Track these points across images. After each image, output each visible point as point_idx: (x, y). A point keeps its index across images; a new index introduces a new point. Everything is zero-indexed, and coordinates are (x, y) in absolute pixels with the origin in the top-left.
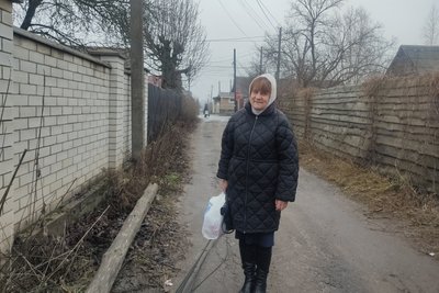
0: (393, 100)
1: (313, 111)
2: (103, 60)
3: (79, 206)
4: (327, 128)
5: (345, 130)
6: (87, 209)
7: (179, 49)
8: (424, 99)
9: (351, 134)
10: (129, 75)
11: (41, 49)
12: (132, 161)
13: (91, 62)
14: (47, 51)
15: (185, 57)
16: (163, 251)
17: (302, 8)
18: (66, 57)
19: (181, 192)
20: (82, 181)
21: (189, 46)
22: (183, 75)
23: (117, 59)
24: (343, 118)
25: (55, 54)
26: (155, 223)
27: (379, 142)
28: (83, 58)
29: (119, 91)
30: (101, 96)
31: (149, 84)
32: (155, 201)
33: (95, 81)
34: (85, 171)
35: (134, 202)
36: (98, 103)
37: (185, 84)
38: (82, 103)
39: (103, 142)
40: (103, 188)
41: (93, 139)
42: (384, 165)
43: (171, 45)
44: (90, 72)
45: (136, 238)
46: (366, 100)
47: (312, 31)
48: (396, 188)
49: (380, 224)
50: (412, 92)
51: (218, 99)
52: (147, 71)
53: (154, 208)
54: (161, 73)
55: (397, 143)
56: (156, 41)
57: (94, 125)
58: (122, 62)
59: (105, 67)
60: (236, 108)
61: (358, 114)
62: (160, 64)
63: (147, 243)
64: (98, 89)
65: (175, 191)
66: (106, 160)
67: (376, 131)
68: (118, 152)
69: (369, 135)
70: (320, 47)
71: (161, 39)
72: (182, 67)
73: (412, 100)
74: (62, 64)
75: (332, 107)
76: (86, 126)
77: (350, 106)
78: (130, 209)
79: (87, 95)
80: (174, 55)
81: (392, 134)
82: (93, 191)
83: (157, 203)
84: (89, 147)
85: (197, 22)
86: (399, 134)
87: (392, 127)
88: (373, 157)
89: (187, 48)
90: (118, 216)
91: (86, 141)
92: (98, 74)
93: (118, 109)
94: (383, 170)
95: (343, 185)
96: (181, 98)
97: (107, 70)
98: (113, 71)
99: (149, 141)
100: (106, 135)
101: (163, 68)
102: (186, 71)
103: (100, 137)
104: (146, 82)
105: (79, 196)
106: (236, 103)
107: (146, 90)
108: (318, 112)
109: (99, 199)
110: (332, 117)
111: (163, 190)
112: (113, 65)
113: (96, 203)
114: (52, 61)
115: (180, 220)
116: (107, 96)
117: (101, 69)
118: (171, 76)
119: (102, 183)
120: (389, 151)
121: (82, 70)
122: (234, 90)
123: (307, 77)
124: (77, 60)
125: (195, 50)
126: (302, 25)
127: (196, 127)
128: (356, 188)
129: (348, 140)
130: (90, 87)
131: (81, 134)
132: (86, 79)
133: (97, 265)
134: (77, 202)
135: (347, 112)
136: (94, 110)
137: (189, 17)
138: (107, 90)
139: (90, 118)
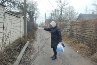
0: (75, 25)
1: (61, 27)
2: (18, 16)
3: (15, 44)
4: (63, 30)
5: (67, 31)
6: (16, 45)
7: (33, 13)
8: (80, 25)
9: (68, 32)
10: (23, 19)
11: (9, 14)
12: (24, 36)
13: (17, 16)
14: (9, 15)
15: (35, 15)
16: (31, 51)
17: (59, 5)
18: (13, 16)
19: (34, 42)
20: (15, 39)
21: (36, 12)
22: (34, 19)
23: (21, 16)
24: (66, 28)
25: (11, 15)
26: (29, 47)
27: (72, 33)
28: (15, 16)
29: (22, 22)
30: (18, 23)
31: (27, 21)
32: (29, 44)
33: (17, 20)
34: (16, 38)
35: (25, 44)
36: (18, 24)
37: (35, 21)
38: (15, 24)
39: (19, 32)
40: (19, 41)
41: (17, 31)
42: (73, 37)
43: (32, 12)
44: (16, 18)
45: (26, 49)
46: (70, 25)
47: (61, 10)
48: (74, 41)
49: (70, 47)
50: (78, 23)
51: (42, 24)
52: (27, 18)
53: (29, 45)
54: (29, 18)
55: (75, 33)
56: (28, 11)
57: (17, 29)
58: (22, 16)
59: (19, 17)
60: (46, 26)
61: (69, 28)
62: (29, 16)
63: (28, 50)
64: (18, 22)
65: (33, 42)
66: (19, 36)
67: (72, 31)
68: (22, 34)
69: (71, 32)
70: (63, 14)
71: (30, 11)
72: (34, 17)
73: (78, 25)
74: (12, 17)
75: (64, 26)
76: (16, 29)
77: (67, 26)
78: (24, 45)
79: (16, 23)
80: (32, 14)
81: (74, 32)
82: (17, 41)
83: (30, 44)
84: (16, 33)
85: (37, 7)
86: (76, 31)
87: (74, 30)
88: (71, 36)
89: (35, 13)
90: (22, 46)
91: (16, 32)
92: (18, 19)
93: (22, 26)
94: (73, 38)
95: (65, 41)
96: (34, 24)
97: (19, 18)
98: (21, 18)
99: (27, 32)
100: (19, 31)
101: (30, 17)
102: (35, 18)
103: (18, 31)
104: (27, 20)
105: (15, 42)
106: (46, 25)
107: (27, 22)
108: (62, 27)
109: (18, 43)
110: (64, 28)
111: (31, 42)
112: (21, 17)
113: (18, 44)
114: (10, 17)
115: (34, 47)
116: (19, 23)
117: (18, 18)
118: (32, 19)
119: (19, 40)
120: (74, 35)
121: (15, 18)
122: (45, 22)
123: (60, 20)
124: (14, 16)
125: (37, 13)
126: (60, 9)
127: (37, 30)
128: (67, 41)
129: (67, 33)
130: (16, 21)
131: (15, 30)
132: (16, 20)
133: (20, 53)
134: (14, 43)
135: (67, 27)
136: (17, 26)
137: (36, 6)
138: (19, 22)
139: (16, 27)
